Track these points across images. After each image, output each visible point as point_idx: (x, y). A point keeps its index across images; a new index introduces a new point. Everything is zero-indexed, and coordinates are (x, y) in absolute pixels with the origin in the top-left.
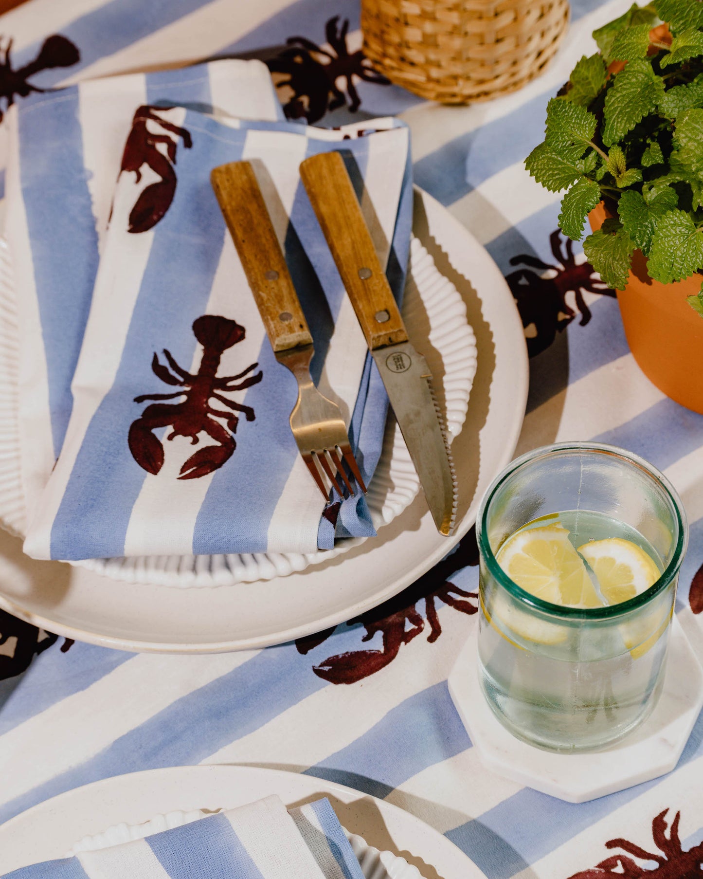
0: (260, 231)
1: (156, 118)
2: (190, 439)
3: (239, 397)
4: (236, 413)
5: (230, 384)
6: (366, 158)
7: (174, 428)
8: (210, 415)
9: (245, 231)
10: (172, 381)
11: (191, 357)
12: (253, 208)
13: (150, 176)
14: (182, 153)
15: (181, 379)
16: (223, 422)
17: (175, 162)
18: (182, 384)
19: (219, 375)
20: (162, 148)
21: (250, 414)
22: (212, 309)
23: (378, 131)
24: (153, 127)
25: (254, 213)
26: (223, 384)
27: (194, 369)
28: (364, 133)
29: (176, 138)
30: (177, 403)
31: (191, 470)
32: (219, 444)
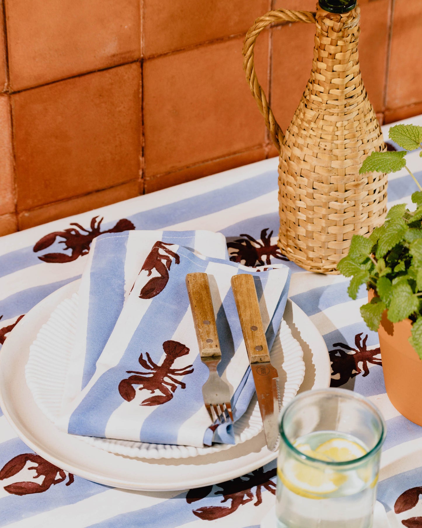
0: (205, 303)
1: (164, 248)
2: (151, 391)
4: (177, 385)
5: (176, 372)
7: (143, 386)
8: (163, 384)
9: (197, 302)
10: (148, 367)
11: (160, 358)
12: (204, 293)
13: (155, 273)
14: (174, 266)
15: (153, 367)
16: (169, 387)
17: (169, 270)
18: (152, 369)
19: (173, 367)
20: (164, 262)
21: (183, 386)
22: (175, 338)
24: (161, 252)
25: (204, 295)
26: (173, 372)
27: (160, 363)
29: (172, 258)
30: (147, 377)
31: (147, 403)
32: (164, 395)
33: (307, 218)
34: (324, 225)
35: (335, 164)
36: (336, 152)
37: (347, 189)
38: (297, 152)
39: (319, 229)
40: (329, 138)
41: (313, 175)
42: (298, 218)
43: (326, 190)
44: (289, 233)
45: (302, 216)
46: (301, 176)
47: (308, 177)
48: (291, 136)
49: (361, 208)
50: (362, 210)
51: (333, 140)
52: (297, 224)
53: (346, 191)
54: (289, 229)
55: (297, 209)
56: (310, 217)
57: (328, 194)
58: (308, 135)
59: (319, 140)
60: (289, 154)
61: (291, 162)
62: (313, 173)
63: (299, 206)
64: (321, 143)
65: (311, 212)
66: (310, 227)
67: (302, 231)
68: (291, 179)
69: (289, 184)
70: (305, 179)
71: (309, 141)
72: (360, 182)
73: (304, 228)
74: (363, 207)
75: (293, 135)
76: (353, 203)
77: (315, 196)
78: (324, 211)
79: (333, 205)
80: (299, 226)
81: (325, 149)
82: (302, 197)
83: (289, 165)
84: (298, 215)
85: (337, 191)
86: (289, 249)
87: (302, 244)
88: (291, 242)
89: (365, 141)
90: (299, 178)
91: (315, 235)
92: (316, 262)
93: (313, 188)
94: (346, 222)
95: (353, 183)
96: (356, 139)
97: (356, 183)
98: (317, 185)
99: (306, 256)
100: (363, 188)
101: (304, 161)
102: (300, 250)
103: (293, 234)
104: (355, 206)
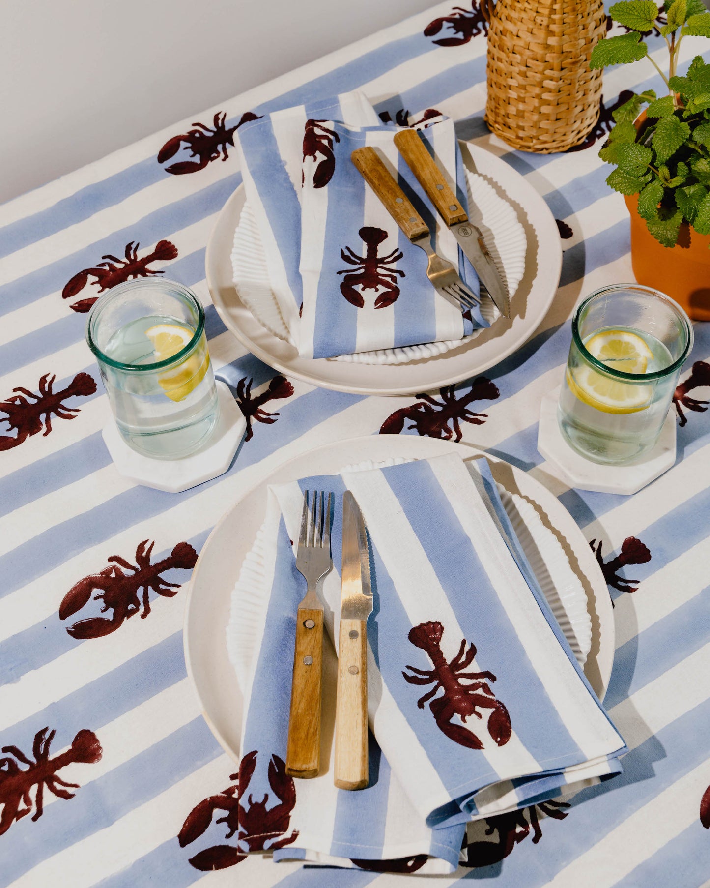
0: (387, 179)
1: (318, 126)
2: (374, 289)
3: (393, 266)
4: (394, 274)
5: (386, 261)
6: (432, 138)
7: (363, 284)
8: (379, 277)
9: (379, 180)
10: (354, 263)
12: (380, 168)
13: (321, 157)
15: (359, 261)
16: (389, 279)
17: (333, 150)
18: (359, 264)
19: (379, 256)
20: (325, 142)
21: (402, 274)
22: (367, 223)
23: (436, 123)
24: (318, 131)
25: (381, 171)
26: (382, 261)
27: (364, 255)
28: (428, 126)
29: (331, 137)
30: (359, 273)
31: (380, 304)
32: (390, 290)
33: (519, 97)
34: (537, 105)
35: (552, 41)
36: (553, 27)
37: (563, 66)
38: (510, 26)
39: (531, 108)
40: (546, 12)
41: (527, 52)
42: (509, 96)
43: (541, 69)
44: (497, 111)
45: (513, 94)
46: (514, 53)
47: (521, 54)
48: (503, 7)
49: (577, 86)
50: (578, 88)
51: (550, 14)
52: (507, 102)
53: (562, 69)
54: (498, 106)
55: (507, 87)
56: (522, 95)
57: (543, 73)
58: (523, 8)
59: (535, 14)
60: (501, 28)
61: (503, 37)
62: (527, 50)
63: (510, 84)
64: (537, 17)
65: (523, 91)
66: (521, 106)
67: (512, 110)
68: (503, 55)
69: (500, 60)
70: (518, 56)
71: (523, 15)
72: (578, 60)
73: (515, 106)
74: (579, 85)
75: (506, 7)
76: (569, 82)
77: (529, 74)
78: (537, 90)
79: (548, 83)
80: (509, 104)
81: (541, 25)
82: (514, 74)
83: (501, 39)
84: (509, 93)
85: (552, 69)
86: (497, 126)
87: (512, 122)
88: (499, 119)
89: (585, 14)
90: (511, 55)
91: (526, 114)
92: (526, 141)
93: (527, 66)
94: (560, 101)
95: (570, 61)
96: (576, 13)
97: (574, 60)
98: (530, 63)
99: (515, 134)
100: (580, 66)
101: (517, 36)
102: (509, 128)
103: (502, 112)
104: (570, 84)
